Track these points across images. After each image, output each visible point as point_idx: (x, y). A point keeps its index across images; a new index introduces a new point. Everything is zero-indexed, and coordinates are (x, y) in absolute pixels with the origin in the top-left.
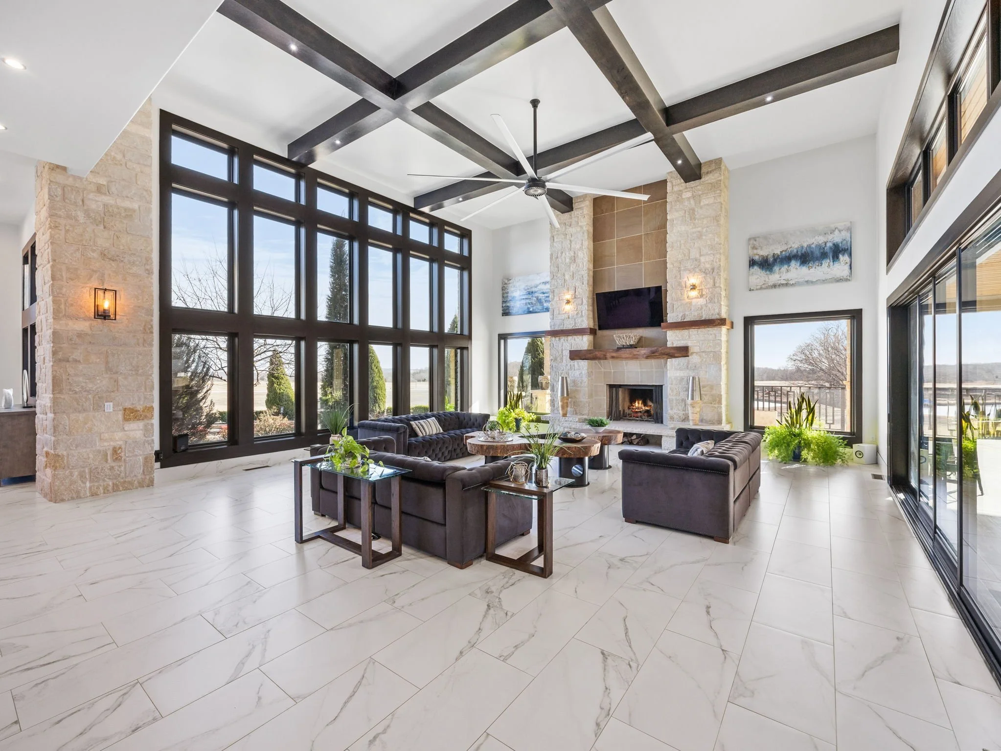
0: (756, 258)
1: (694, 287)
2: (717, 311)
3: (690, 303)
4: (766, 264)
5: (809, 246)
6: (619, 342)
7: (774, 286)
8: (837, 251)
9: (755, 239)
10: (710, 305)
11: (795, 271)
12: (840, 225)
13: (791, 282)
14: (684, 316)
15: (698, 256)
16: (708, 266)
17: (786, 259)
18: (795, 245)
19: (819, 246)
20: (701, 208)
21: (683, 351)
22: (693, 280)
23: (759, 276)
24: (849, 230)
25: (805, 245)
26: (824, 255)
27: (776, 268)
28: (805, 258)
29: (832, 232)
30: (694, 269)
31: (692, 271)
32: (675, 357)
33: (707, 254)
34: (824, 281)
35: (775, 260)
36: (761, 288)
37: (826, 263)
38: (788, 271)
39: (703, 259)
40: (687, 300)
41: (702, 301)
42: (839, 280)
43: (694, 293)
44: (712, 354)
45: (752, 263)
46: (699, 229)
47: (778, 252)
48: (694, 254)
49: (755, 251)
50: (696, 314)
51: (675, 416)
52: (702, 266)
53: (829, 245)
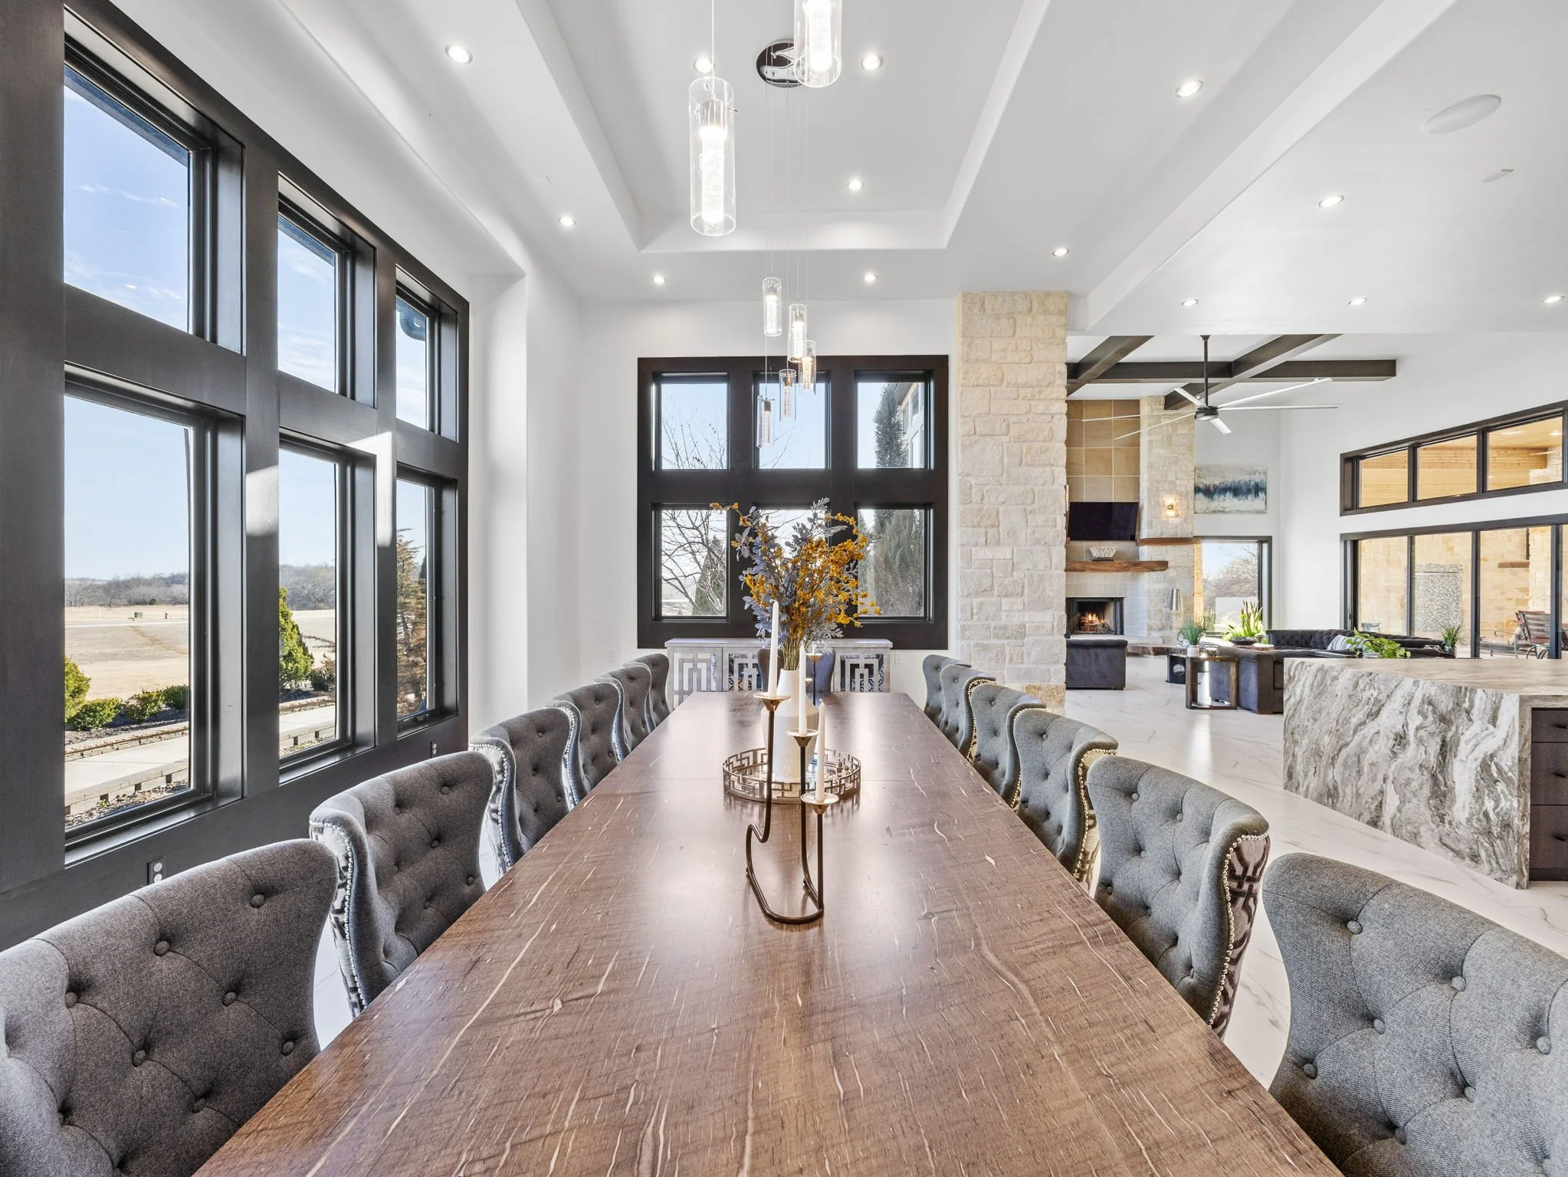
0: (1201, 486)
1: (1171, 507)
2: (1190, 531)
3: (1168, 521)
4: (1208, 492)
5: (1239, 482)
6: (1096, 554)
7: (1214, 512)
8: (1258, 489)
9: (1200, 469)
10: (1184, 525)
11: (1229, 501)
12: (1260, 469)
13: (1227, 510)
14: (1162, 533)
15: (1174, 479)
16: (1183, 489)
17: (1223, 490)
18: (1230, 478)
19: (1245, 483)
20: (1178, 435)
21: (1163, 565)
22: (1170, 500)
23: (1202, 501)
24: (1265, 473)
25: (1236, 481)
26: (1249, 491)
27: (1216, 497)
28: (1237, 491)
29: (1255, 473)
30: (1171, 490)
31: (1170, 492)
32: (1153, 570)
33: (1182, 479)
34: (1250, 512)
35: (1215, 489)
36: (1204, 513)
37: (1250, 497)
38: (1224, 500)
39: (1178, 482)
40: (1164, 519)
41: (1177, 521)
42: (1259, 512)
43: (1171, 513)
44: (1186, 569)
45: (1197, 490)
46: (1175, 455)
47: (1217, 483)
48: (1171, 477)
49: (1200, 480)
50: (1173, 531)
51: (1154, 626)
52: (1178, 488)
53: (1253, 483)
